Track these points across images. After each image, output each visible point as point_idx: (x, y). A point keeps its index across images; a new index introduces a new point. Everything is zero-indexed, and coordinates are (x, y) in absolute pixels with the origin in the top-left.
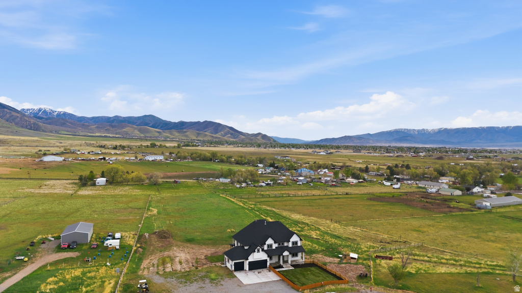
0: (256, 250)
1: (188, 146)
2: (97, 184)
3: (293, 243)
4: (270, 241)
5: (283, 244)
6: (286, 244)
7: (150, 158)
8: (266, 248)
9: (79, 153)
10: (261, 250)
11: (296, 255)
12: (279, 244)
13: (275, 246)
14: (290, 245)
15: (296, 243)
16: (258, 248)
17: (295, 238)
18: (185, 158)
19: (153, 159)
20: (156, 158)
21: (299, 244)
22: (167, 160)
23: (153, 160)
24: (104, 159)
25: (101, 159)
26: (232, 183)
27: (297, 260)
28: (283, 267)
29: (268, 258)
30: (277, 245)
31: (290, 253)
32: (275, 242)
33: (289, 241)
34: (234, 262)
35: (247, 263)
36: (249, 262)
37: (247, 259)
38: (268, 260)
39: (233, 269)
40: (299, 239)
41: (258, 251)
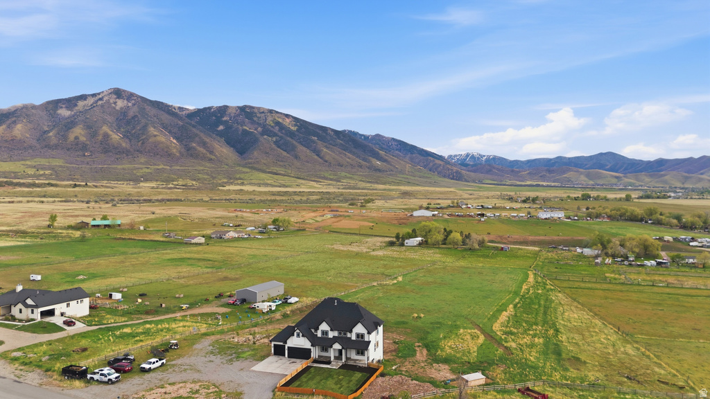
0: (295, 334)
1: (648, 197)
2: (406, 244)
3: (357, 335)
4: (324, 327)
5: (345, 334)
6: (349, 335)
7: (543, 215)
8: (319, 334)
9: (464, 207)
10: (301, 334)
12: (340, 334)
13: (331, 335)
14: (354, 338)
15: (362, 336)
16: (298, 331)
17: (359, 329)
18: (598, 216)
19: (548, 216)
20: (552, 215)
22: (569, 218)
23: (546, 219)
25: (479, 214)
26: (596, 257)
27: (360, 360)
28: (329, 363)
29: (312, 348)
30: (336, 334)
31: (343, 348)
32: (331, 330)
33: (351, 332)
34: (273, 343)
35: (286, 348)
36: (289, 347)
37: (285, 343)
38: (312, 350)
39: (273, 351)
40: (366, 331)
41: (298, 336)
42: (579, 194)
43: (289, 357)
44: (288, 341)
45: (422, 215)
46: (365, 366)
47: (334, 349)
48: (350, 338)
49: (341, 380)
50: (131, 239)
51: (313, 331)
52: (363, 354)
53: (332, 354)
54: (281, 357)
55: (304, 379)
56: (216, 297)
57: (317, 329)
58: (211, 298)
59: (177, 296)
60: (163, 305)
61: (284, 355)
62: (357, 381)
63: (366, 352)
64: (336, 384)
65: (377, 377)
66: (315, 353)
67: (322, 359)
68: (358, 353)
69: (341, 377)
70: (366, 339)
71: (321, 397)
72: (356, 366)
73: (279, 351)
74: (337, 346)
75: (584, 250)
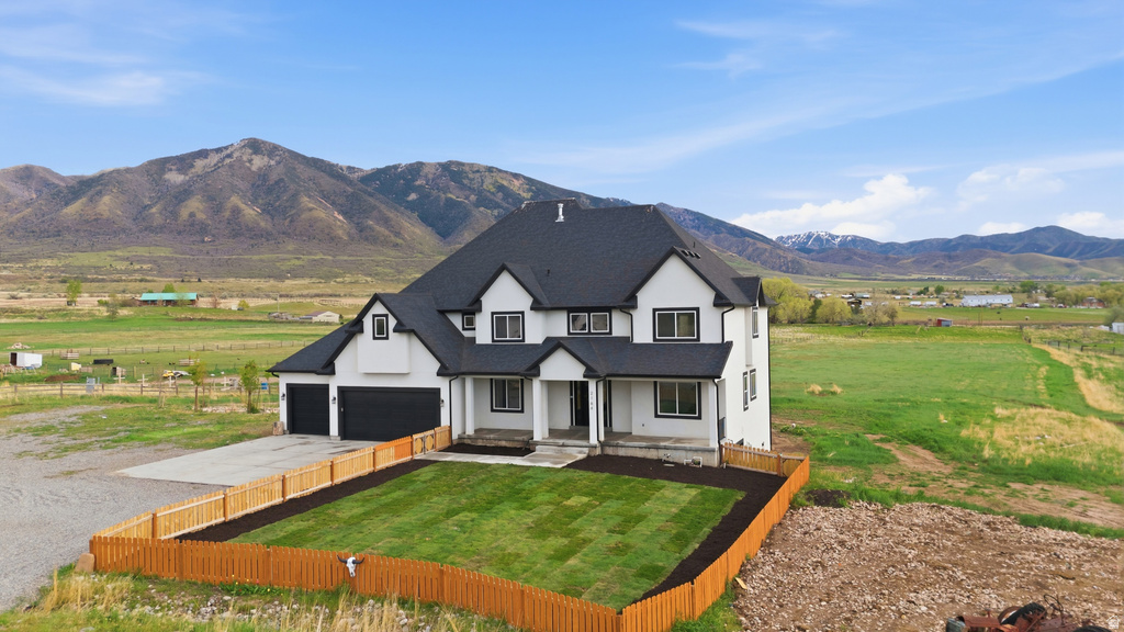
0: (368, 322)
3: (664, 319)
4: (506, 295)
5: (603, 322)
6: (619, 327)
7: (975, 301)
8: (483, 333)
10: (392, 322)
11: (690, 407)
12: (578, 323)
13: (537, 329)
14: (644, 333)
15: (691, 317)
16: (379, 308)
17: (673, 286)
18: (1080, 300)
20: (990, 301)
22: (1023, 305)
27: (680, 439)
28: (526, 448)
29: (442, 384)
30: (559, 326)
31: (590, 373)
32: (536, 307)
33: (629, 304)
34: (284, 381)
35: (333, 393)
36: (341, 390)
37: (329, 369)
38: (444, 395)
39: (283, 418)
40: (709, 296)
41: (381, 332)
43: (345, 434)
44: (341, 363)
46: (714, 461)
47: (551, 385)
48: (626, 341)
49: (574, 514)
50: (206, 320)
51: (457, 321)
52: (691, 409)
53: (539, 414)
54: (313, 438)
55: (348, 508)
57: (471, 310)
60: (121, 372)
61: (325, 431)
62: (676, 518)
63: (709, 394)
64: (540, 531)
65: (794, 505)
66: (462, 410)
67: (491, 440)
68: (666, 408)
69: (575, 501)
70: (709, 335)
71: (391, 611)
72: (659, 461)
73: (306, 414)
74: (562, 368)
75: (1115, 325)
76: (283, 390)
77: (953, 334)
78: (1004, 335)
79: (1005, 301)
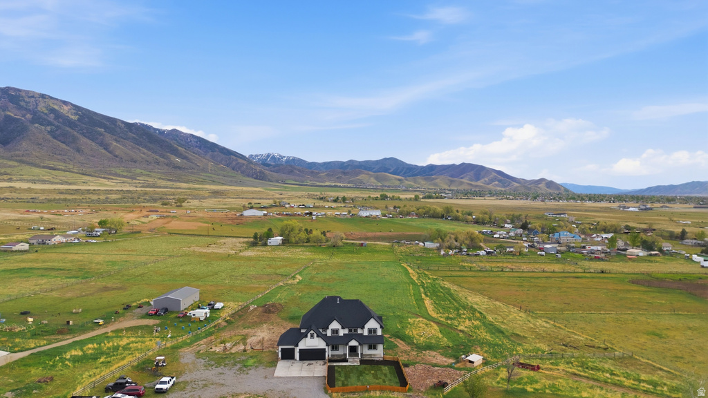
0: (309, 335)
1: (430, 197)
2: (269, 244)
3: (370, 331)
4: (335, 325)
5: (355, 330)
6: (360, 331)
7: (364, 214)
8: (329, 333)
9: (287, 206)
10: (315, 335)
11: (375, 348)
12: (350, 331)
13: (341, 333)
14: (366, 333)
15: (375, 330)
16: (312, 332)
17: (372, 324)
18: (408, 214)
19: (368, 214)
20: (371, 213)
21: (379, 332)
22: (385, 216)
23: (366, 217)
24: (310, 214)
25: (307, 213)
26: (439, 249)
27: (374, 355)
28: (347, 361)
29: (325, 347)
30: (346, 331)
31: (360, 344)
32: (343, 328)
33: (363, 328)
34: (280, 348)
35: (297, 350)
36: (300, 350)
37: (297, 345)
38: (327, 350)
39: (280, 356)
40: (379, 326)
41: (312, 336)
42: (378, 195)
43: (301, 359)
44: (299, 344)
45: (254, 214)
46: (381, 359)
48: (363, 334)
49: (376, 375)
51: (321, 330)
53: (347, 351)
54: (292, 361)
56: (124, 309)
57: (326, 328)
58: (120, 311)
59: (74, 311)
60: (71, 323)
61: (294, 359)
62: (391, 373)
63: (378, 347)
64: (376, 378)
66: (329, 352)
67: (336, 358)
68: (371, 348)
69: (373, 372)
70: (379, 334)
72: (373, 360)
73: (288, 355)
74: (353, 343)
75: (426, 243)
76: (280, 350)
77: (369, 252)
78: (387, 251)
79: (378, 214)
